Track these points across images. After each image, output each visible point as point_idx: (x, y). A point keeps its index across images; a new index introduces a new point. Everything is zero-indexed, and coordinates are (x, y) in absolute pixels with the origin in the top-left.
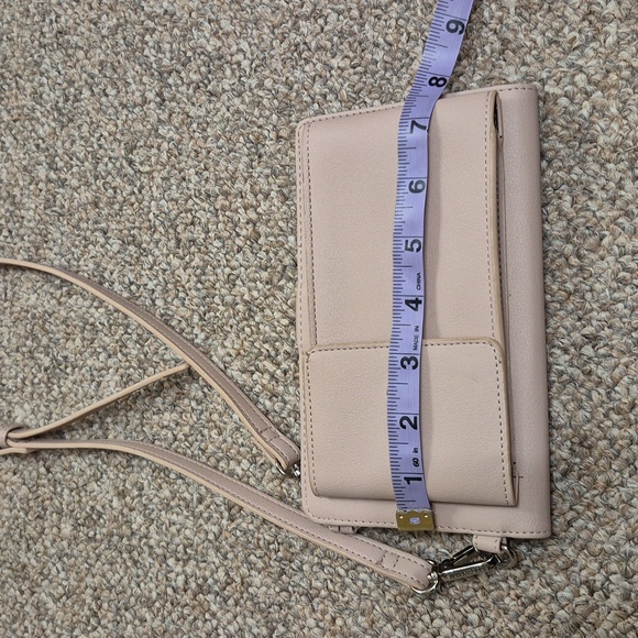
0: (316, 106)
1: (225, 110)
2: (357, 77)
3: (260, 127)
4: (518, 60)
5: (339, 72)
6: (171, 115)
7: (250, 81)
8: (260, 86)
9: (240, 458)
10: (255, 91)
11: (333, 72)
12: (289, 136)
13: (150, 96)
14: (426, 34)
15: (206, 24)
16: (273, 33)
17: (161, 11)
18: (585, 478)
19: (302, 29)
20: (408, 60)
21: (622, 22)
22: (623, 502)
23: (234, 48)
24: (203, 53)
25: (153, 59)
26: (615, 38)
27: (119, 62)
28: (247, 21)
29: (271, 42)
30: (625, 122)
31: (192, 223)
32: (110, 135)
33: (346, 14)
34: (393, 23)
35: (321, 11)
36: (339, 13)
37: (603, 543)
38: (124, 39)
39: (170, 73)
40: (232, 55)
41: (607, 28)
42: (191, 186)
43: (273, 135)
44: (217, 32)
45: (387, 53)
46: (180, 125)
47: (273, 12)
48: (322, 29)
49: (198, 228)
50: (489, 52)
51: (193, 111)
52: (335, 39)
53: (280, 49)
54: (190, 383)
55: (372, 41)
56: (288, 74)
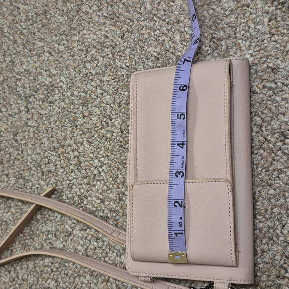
0: (99, 99)
1: (58, 108)
2: (115, 83)
3: (75, 113)
5: (107, 82)
6: (33, 115)
7: (67, 94)
8: (72, 95)
9: (85, 274)
10: (70, 97)
11: (104, 83)
12: (89, 115)
13: (22, 108)
14: (143, 59)
15: (44, 72)
16: (75, 71)
17: (23, 70)
19: (88, 67)
21: (227, 39)
22: (271, 259)
23: (58, 80)
24: (44, 85)
25: (22, 92)
26: (225, 46)
27: (6, 96)
28: (63, 68)
29: (75, 75)
31: (49, 163)
32: (5, 129)
33: (106, 57)
34: (128, 57)
35: (95, 58)
36: (103, 57)
37: (265, 281)
38: (8, 85)
39: (30, 97)
40: (58, 84)
41: (221, 43)
42: (46, 146)
43: (81, 116)
44: (50, 75)
45: (127, 70)
46: (38, 119)
47: (74, 62)
48: (97, 65)
49: (51, 165)
50: (172, 62)
51: (43, 112)
52: (103, 69)
53: (79, 77)
54: (56, 241)
55: (120, 66)
56: (84, 88)
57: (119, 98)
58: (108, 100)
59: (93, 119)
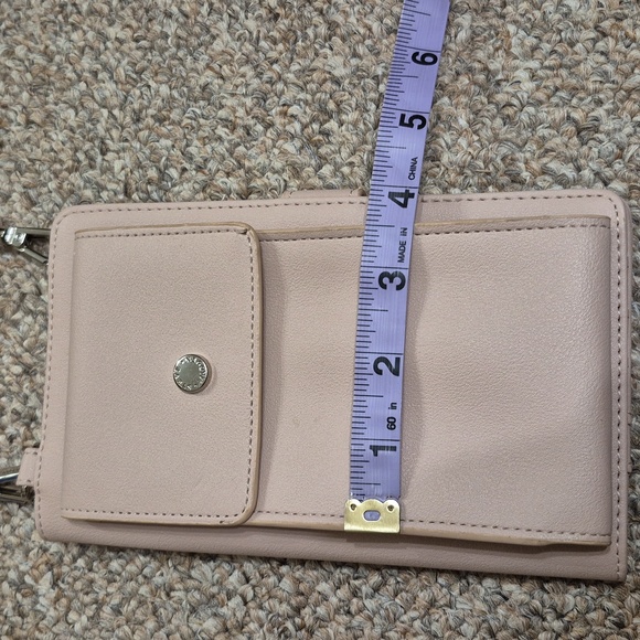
0: (83, 86)
2: (140, 53)
4: (347, 50)
5: (117, 44)
8: (10, 53)
11: (109, 44)
12: (44, 123)
14: (234, 6)
18: (404, 594)
20: (207, 38)
21: (477, 14)
22: (450, 628)
26: (469, 32)
30: (476, 138)
41: (459, 20)
43: (21, 119)
45: (183, 25)
50: (312, 36)
55: (163, 9)
56: (49, 42)
57: (141, 97)
58: (107, 93)
59: (54, 137)
